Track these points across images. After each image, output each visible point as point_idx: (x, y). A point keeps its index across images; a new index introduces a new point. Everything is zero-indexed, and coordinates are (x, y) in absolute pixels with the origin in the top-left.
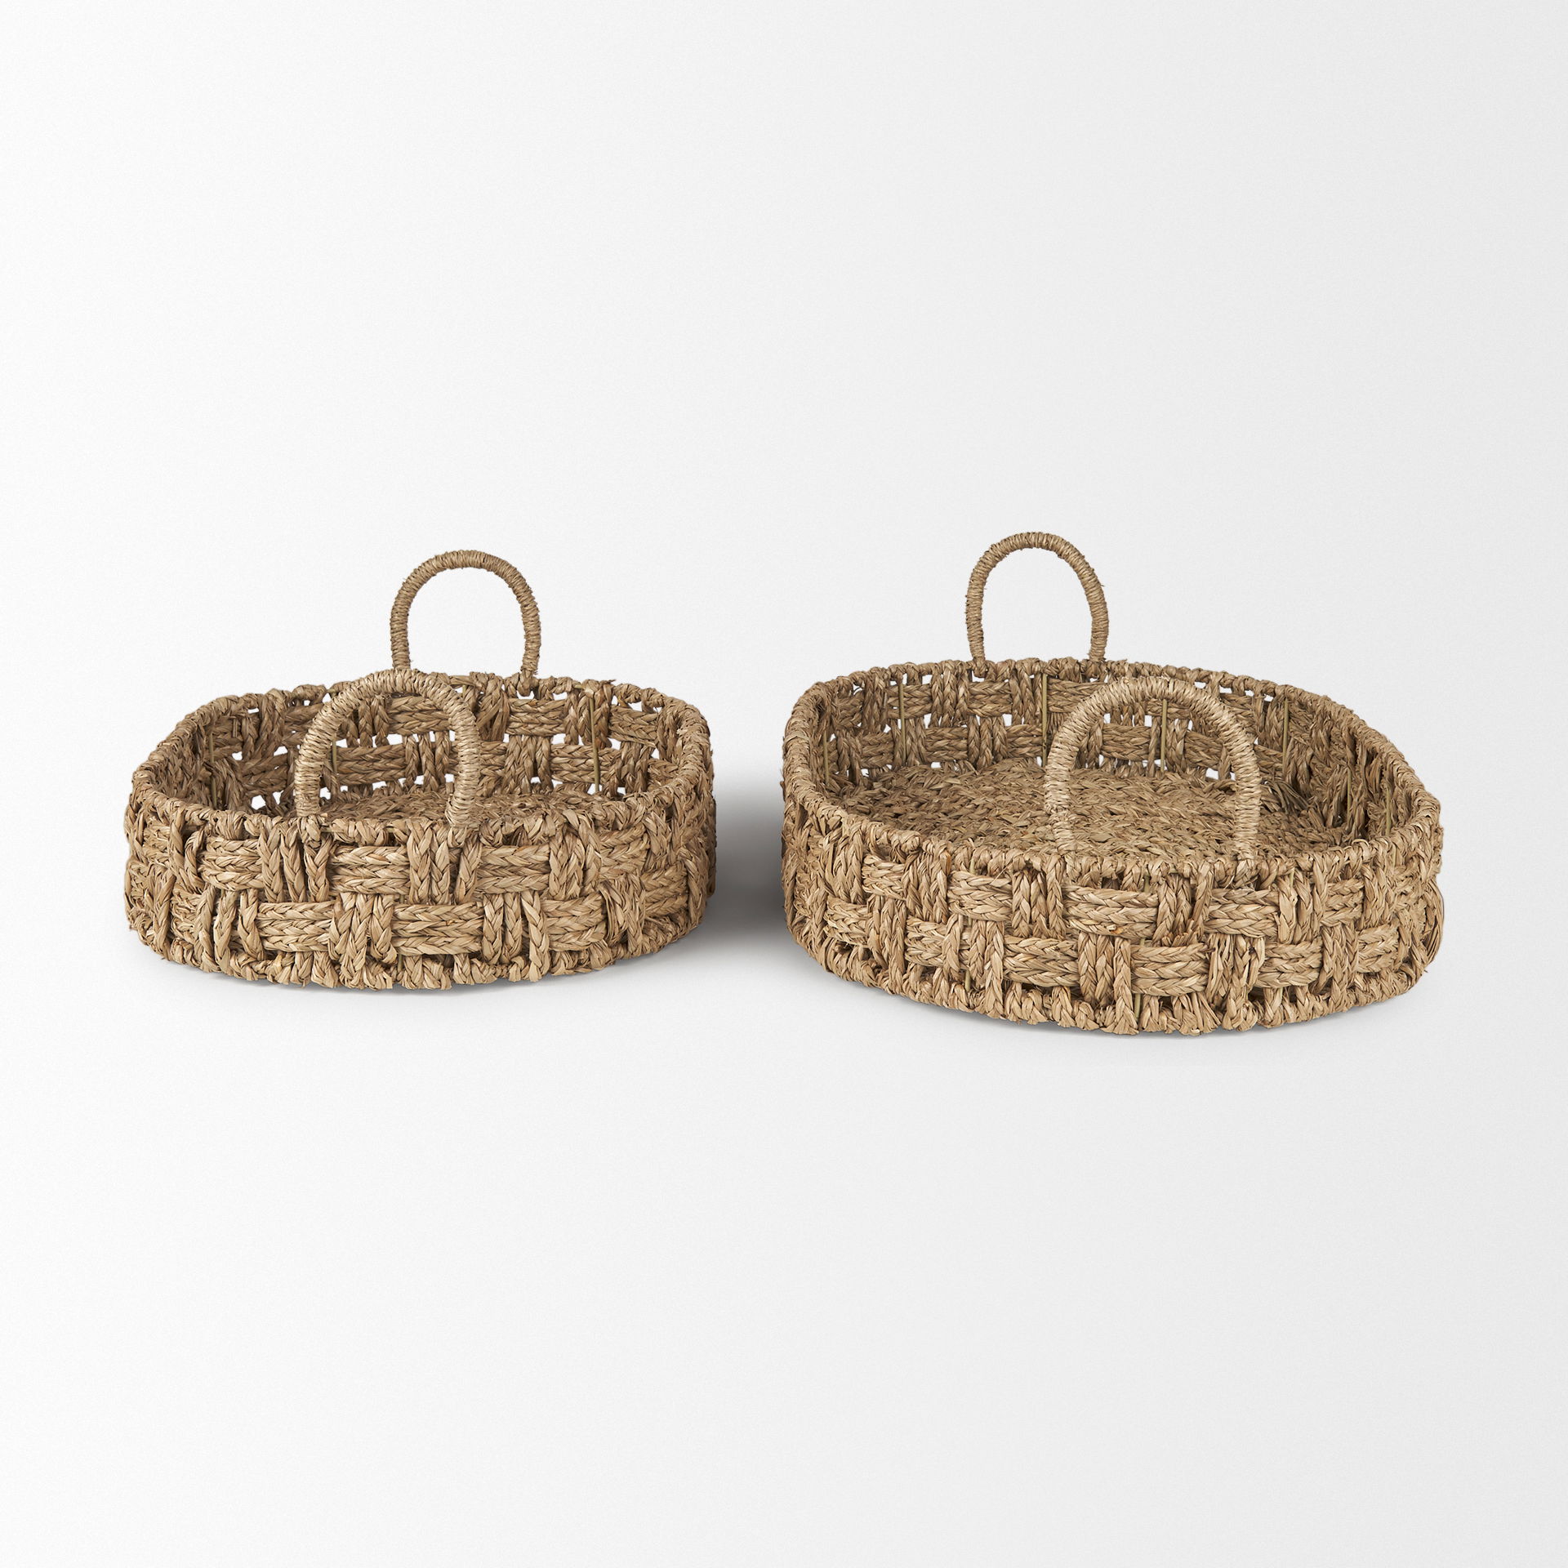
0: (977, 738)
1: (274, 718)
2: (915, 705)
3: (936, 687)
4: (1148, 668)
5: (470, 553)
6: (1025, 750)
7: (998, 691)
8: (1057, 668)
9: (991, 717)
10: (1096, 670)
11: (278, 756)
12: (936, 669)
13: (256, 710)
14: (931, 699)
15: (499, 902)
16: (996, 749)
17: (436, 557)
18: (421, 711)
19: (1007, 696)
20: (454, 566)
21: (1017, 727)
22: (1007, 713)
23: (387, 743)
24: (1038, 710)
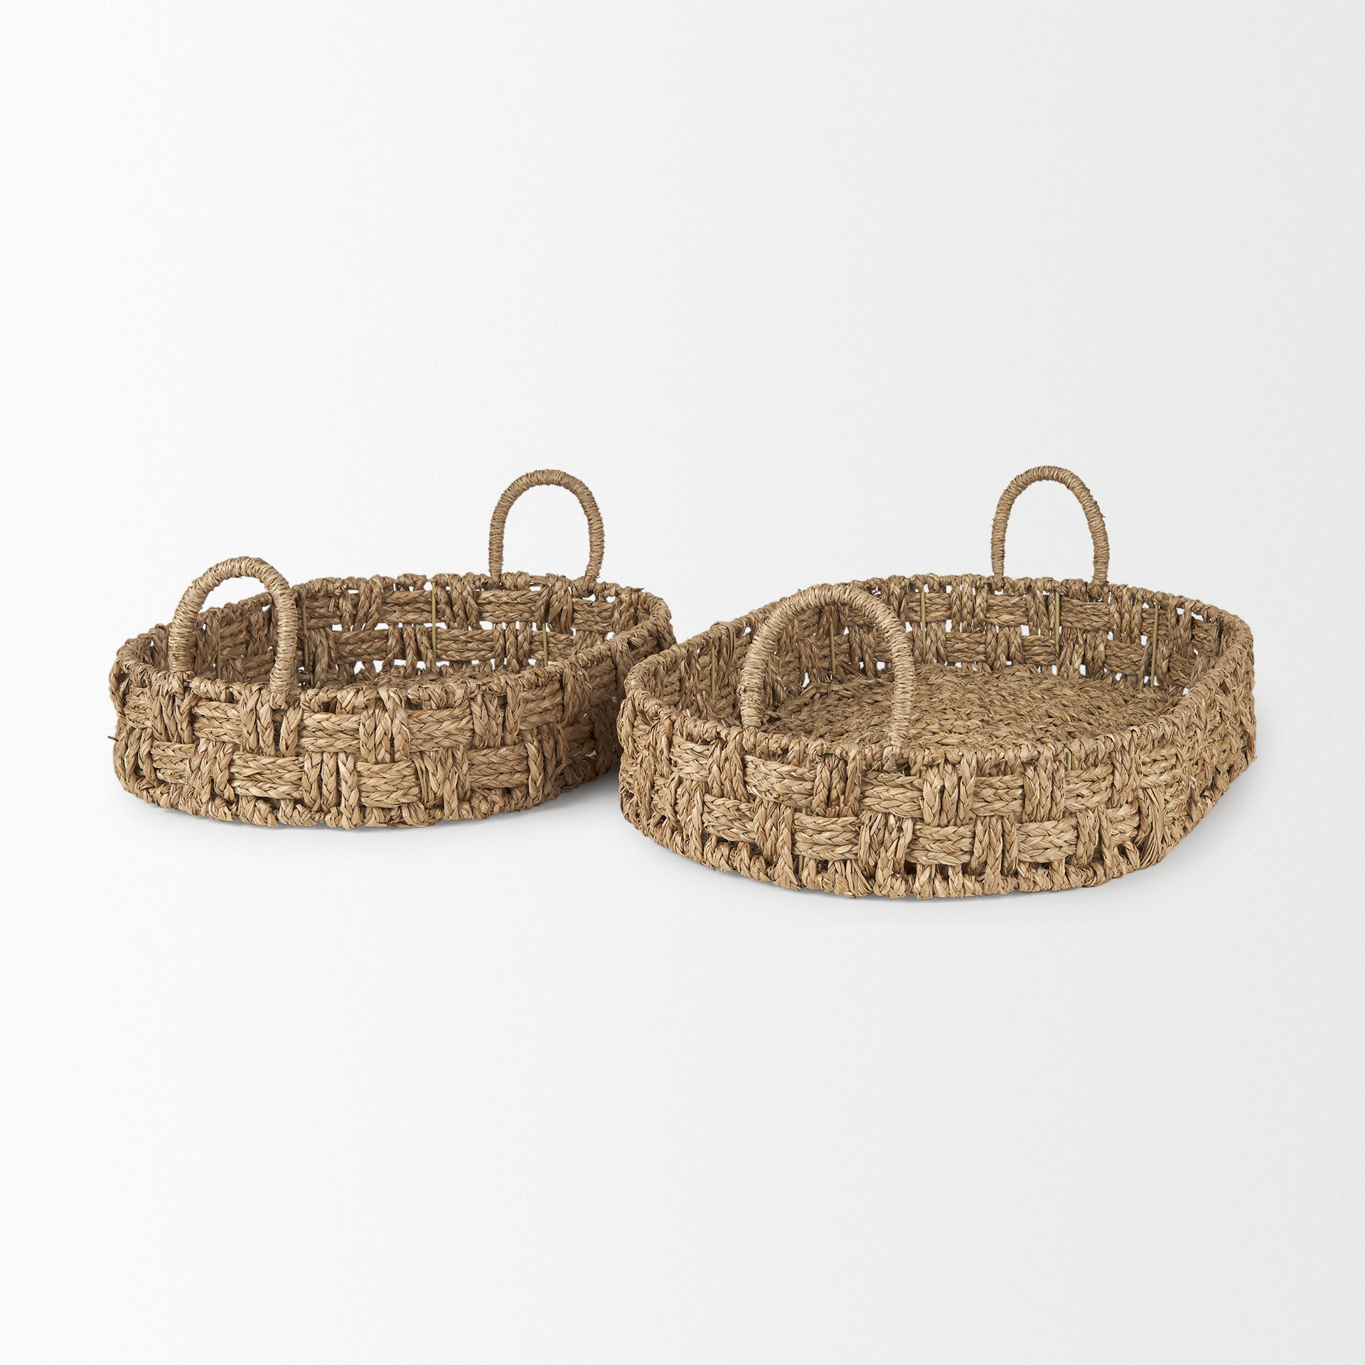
0: (993, 643)
1: (371, 598)
2: (937, 610)
3: (954, 596)
4: (1141, 593)
5: (552, 472)
6: (1038, 658)
7: (1014, 604)
8: (1067, 588)
9: (1009, 627)
10: (1098, 592)
11: (378, 631)
12: (956, 580)
13: (356, 592)
14: (950, 608)
15: (317, 759)
16: (1011, 655)
17: (527, 475)
18: (506, 603)
19: (1023, 609)
20: (540, 483)
21: (1033, 638)
22: (1024, 624)
23: (480, 628)
24: (1052, 623)
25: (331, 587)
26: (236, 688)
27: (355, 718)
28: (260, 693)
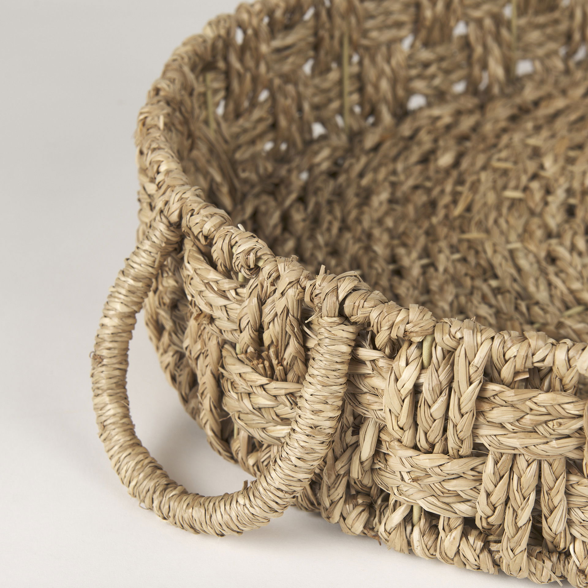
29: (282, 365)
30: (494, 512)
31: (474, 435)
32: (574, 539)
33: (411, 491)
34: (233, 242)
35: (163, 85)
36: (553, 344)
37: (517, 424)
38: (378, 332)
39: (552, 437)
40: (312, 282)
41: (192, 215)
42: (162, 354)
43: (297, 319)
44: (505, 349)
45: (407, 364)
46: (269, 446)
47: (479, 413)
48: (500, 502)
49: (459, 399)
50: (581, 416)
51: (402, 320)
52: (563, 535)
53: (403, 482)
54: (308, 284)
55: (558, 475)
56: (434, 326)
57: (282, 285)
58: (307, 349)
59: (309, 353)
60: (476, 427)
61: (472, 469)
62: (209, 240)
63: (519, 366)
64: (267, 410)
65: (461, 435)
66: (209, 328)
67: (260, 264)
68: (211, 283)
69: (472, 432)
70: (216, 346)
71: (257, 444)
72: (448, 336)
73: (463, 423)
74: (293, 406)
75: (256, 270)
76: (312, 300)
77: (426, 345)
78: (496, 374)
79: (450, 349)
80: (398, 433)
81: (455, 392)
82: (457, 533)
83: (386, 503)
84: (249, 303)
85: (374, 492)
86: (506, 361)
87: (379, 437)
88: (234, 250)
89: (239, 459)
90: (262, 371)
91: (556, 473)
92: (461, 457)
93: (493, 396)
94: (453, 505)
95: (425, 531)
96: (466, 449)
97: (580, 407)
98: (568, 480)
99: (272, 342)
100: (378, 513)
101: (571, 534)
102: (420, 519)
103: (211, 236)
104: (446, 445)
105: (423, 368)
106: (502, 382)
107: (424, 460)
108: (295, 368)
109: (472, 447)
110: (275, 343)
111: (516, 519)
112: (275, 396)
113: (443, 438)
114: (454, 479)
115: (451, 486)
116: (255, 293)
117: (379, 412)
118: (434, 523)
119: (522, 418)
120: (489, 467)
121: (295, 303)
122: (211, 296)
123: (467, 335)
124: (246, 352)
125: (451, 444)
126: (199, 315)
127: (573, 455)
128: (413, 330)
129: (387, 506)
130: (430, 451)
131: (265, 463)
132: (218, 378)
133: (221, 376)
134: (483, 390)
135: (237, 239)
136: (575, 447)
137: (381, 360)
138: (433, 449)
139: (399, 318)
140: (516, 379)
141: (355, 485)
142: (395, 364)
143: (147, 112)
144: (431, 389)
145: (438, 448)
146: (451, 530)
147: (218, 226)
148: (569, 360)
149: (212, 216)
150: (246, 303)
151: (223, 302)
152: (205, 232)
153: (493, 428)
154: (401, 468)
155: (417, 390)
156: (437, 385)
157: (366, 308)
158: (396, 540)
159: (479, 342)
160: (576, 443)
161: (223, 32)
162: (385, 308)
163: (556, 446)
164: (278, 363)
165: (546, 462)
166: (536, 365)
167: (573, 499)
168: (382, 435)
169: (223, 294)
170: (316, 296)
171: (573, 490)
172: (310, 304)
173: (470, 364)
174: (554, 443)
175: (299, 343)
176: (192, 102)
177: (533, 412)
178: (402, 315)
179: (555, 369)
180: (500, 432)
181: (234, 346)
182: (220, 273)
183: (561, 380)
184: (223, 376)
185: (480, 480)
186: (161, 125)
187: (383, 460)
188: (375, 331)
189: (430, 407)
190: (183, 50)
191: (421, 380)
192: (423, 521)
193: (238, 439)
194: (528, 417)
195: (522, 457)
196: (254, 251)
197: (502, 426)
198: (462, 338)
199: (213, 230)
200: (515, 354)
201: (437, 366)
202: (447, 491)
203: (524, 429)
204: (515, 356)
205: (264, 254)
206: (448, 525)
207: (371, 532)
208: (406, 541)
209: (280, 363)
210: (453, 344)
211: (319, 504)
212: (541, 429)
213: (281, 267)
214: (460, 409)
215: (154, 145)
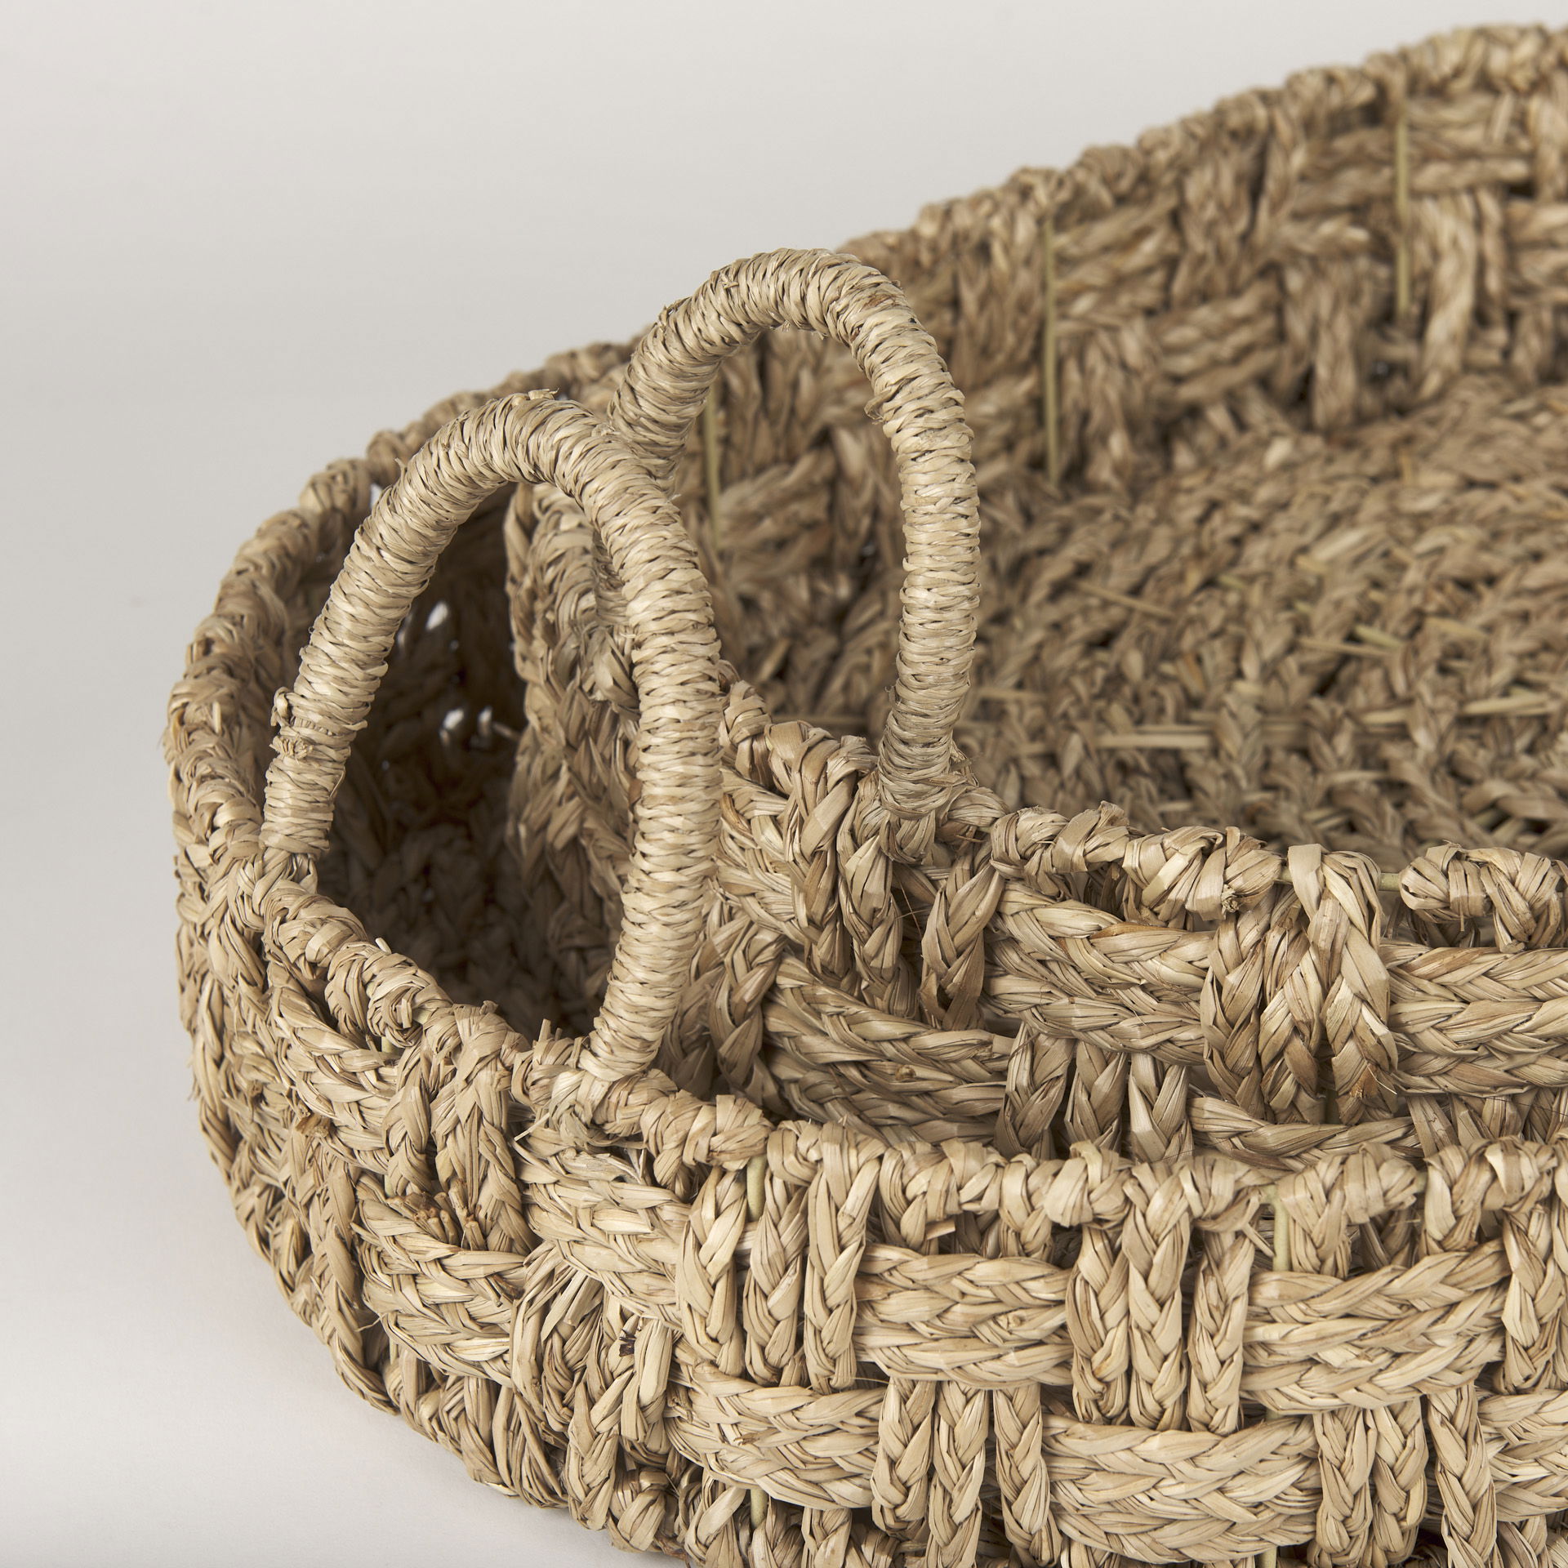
25: (1499, 61)
26: (783, 748)
27: (1193, 948)
28: (853, 791)
29: (476, 1219)
30: (907, 1496)
31: (858, 1348)
32: (1068, 1542)
33: (743, 1461)
34: (367, 976)
35: (219, 631)
36: (998, 1166)
37: (938, 1323)
38: (658, 1153)
39: (1008, 1345)
40: (525, 1055)
41: (283, 921)
42: (238, 1190)
43: (501, 1130)
44: (906, 1180)
45: (718, 1214)
46: (459, 1379)
47: (864, 1304)
48: (917, 1477)
49: (822, 1280)
50: (1060, 1303)
51: (703, 1129)
52: (1044, 1535)
53: (725, 1445)
54: (517, 1059)
55: (1026, 1419)
56: (766, 1139)
57: (466, 1063)
58: (523, 1186)
59: (529, 1193)
60: (858, 1332)
61: (859, 1414)
62: (320, 972)
63: (935, 1211)
64: (451, 1307)
65: (831, 1349)
66: (327, 1146)
67: (423, 1020)
68: (328, 1058)
69: (854, 1342)
70: (344, 1180)
71: (436, 1376)
72: (792, 1158)
73: (833, 1326)
74: (502, 1299)
75: (415, 1031)
76: (525, 1093)
77: (752, 1176)
78: (891, 1227)
79: (799, 1183)
80: (708, 1350)
81: (813, 1267)
82: (839, 1540)
83: (697, 1487)
84: (404, 1097)
85: (672, 1464)
86: (909, 1203)
87: (674, 1356)
88: (369, 992)
89: (402, 1406)
90: (437, 1231)
91: (1022, 1415)
92: (835, 1391)
93: (889, 1270)
94: (826, 1486)
95: (776, 1539)
96: (844, 1374)
97: (1059, 1286)
98: (1046, 1428)
99: (454, 1173)
100: (681, 1504)
101: (1061, 1533)
102: (765, 1514)
103: (324, 963)
104: (804, 1369)
105: (749, 1219)
106: (904, 1243)
107: (764, 1401)
108: (503, 1223)
109: (854, 1370)
110: (460, 1176)
111: (949, 1507)
112: (465, 1280)
113: (797, 1357)
114: (824, 1434)
115: (821, 1448)
116: (415, 1078)
117: (669, 1309)
118: (794, 1521)
119: (947, 1311)
120: (890, 1409)
121: (494, 1098)
122: (327, 1083)
123: (830, 1154)
124: (404, 1192)
125: (814, 1368)
126: (306, 1120)
127: (1054, 1379)
128: (724, 1147)
129: (699, 1491)
130: (774, 1379)
131: (454, 1414)
132: (352, 1247)
133: (357, 1241)
134: (867, 1259)
135: (375, 969)
136: (1055, 1362)
137: (667, 1207)
138: (780, 1379)
139: (698, 1124)
140: (930, 1237)
141: (633, 1453)
142: (694, 1214)
143: (188, 694)
144: (765, 1262)
145: (788, 1375)
146: (826, 1535)
147: (335, 943)
148: (1029, 1196)
149: (323, 922)
150: (398, 1097)
151: (353, 1094)
152: (311, 955)
153: (891, 1332)
154: (717, 1416)
155: (739, 1263)
156: (777, 1253)
157: (633, 1106)
158: (721, 1560)
159: (854, 1168)
160: (1056, 1355)
161: (340, 500)
162: (669, 1105)
163: (1016, 1363)
164: (469, 1215)
165: (1001, 1395)
166: (967, 1207)
167: (1059, 1463)
168: (678, 1352)
169: (352, 1079)
170: (534, 1084)
171: (1058, 1446)
172: (523, 1100)
173: (837, 1210)
174: (1012, 1358)
175: (506, 1174)
176: (281, 657)
177: (968, 1299)
178: (703, 1118)
179: (1003, 1214)
180: (906, 1339)
181: (380, 1180)
182: (345, 1036)
183: (1018, 1235)
184: (361, 1241)
185: (874, 1435)
186: (216, 722)
187: (683, 1401)
188: (653, 1151)
189: (766, 1297)
190: (258, 548)
191: (747, 1245)
192: (771, 1519)
193: (397, 1365)
194: (957, 1308)
195: (953, 1386)
196: (408, 994)
197: (909, 1328)
198: (820, 1161)
199: (325, 950)
200: (924, 1189)
201: (775, 1217)
202: (811, 1459)
203: (952, 1331)
204: (924, 1193)
205: (428, 1001)
206: (821, 1524)
207: (670, 1544)
208: (739, 1560)
209: (472, 1214)
210: (803, 1172)
211: (564, 1492)
212: (985, 1331)
213: (463, 1026)
214: (824, 1299)
215: (203, 769)
